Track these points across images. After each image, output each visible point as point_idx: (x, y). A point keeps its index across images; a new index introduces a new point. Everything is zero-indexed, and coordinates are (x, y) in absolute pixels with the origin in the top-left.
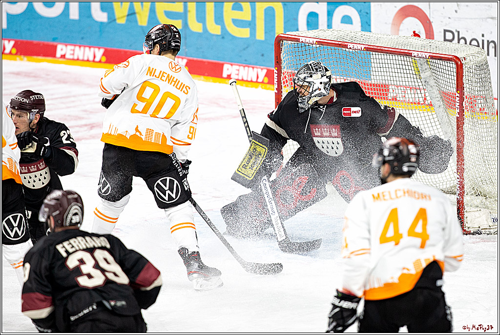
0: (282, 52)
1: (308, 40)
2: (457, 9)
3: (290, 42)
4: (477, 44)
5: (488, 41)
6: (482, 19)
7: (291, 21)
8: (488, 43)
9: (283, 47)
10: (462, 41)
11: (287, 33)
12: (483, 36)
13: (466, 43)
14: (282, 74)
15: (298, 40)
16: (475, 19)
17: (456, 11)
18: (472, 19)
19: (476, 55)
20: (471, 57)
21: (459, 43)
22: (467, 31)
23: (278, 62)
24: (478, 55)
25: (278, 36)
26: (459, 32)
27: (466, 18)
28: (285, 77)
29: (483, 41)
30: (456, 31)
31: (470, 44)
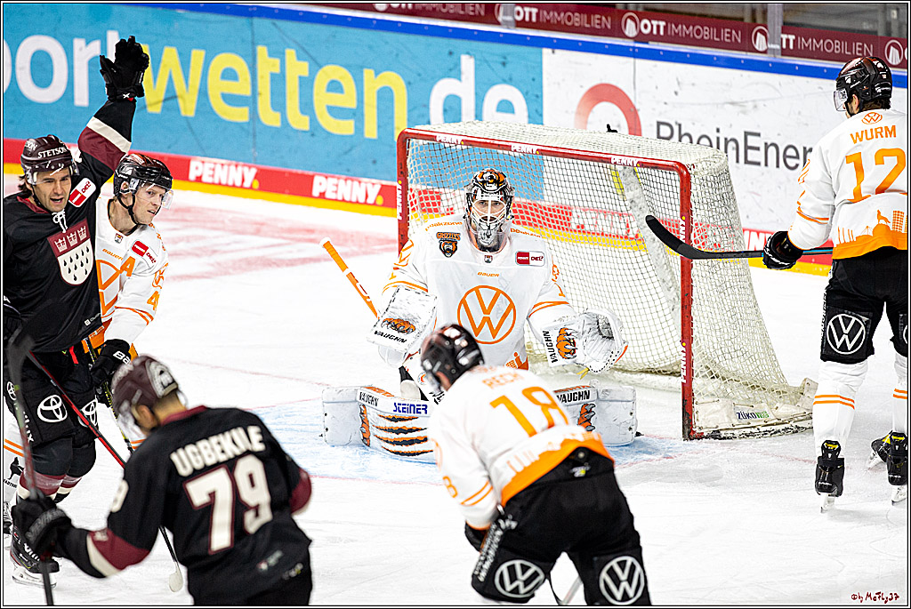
0: (409, 157)
1: (449, 138)
2: (677, 89)
3: (421, 142)
4: (708, 144)
5: (726, 139)
6: (717, 104)
7: (419, 109)
8: (727, 142)
9: (410, 150)
10: (686, 139)
11: (417, 127)
12: (718, 130)
13: (691, 142)
14: (409, 191)
15: (433, 138)
16: (705, 104)
17: (676, 93)
18: (700, 104)
19: (711, 160)
20: (704, 163)
21: (680, 141)
22: (694, 124)
23: (403, 173)
24: (715, 160)
25: (402, 133)
26: (680, 125)
27: (693, 104)
28: (413, 195)
29: (718, 138)
30: (676, 123)
31: (698, 143)
